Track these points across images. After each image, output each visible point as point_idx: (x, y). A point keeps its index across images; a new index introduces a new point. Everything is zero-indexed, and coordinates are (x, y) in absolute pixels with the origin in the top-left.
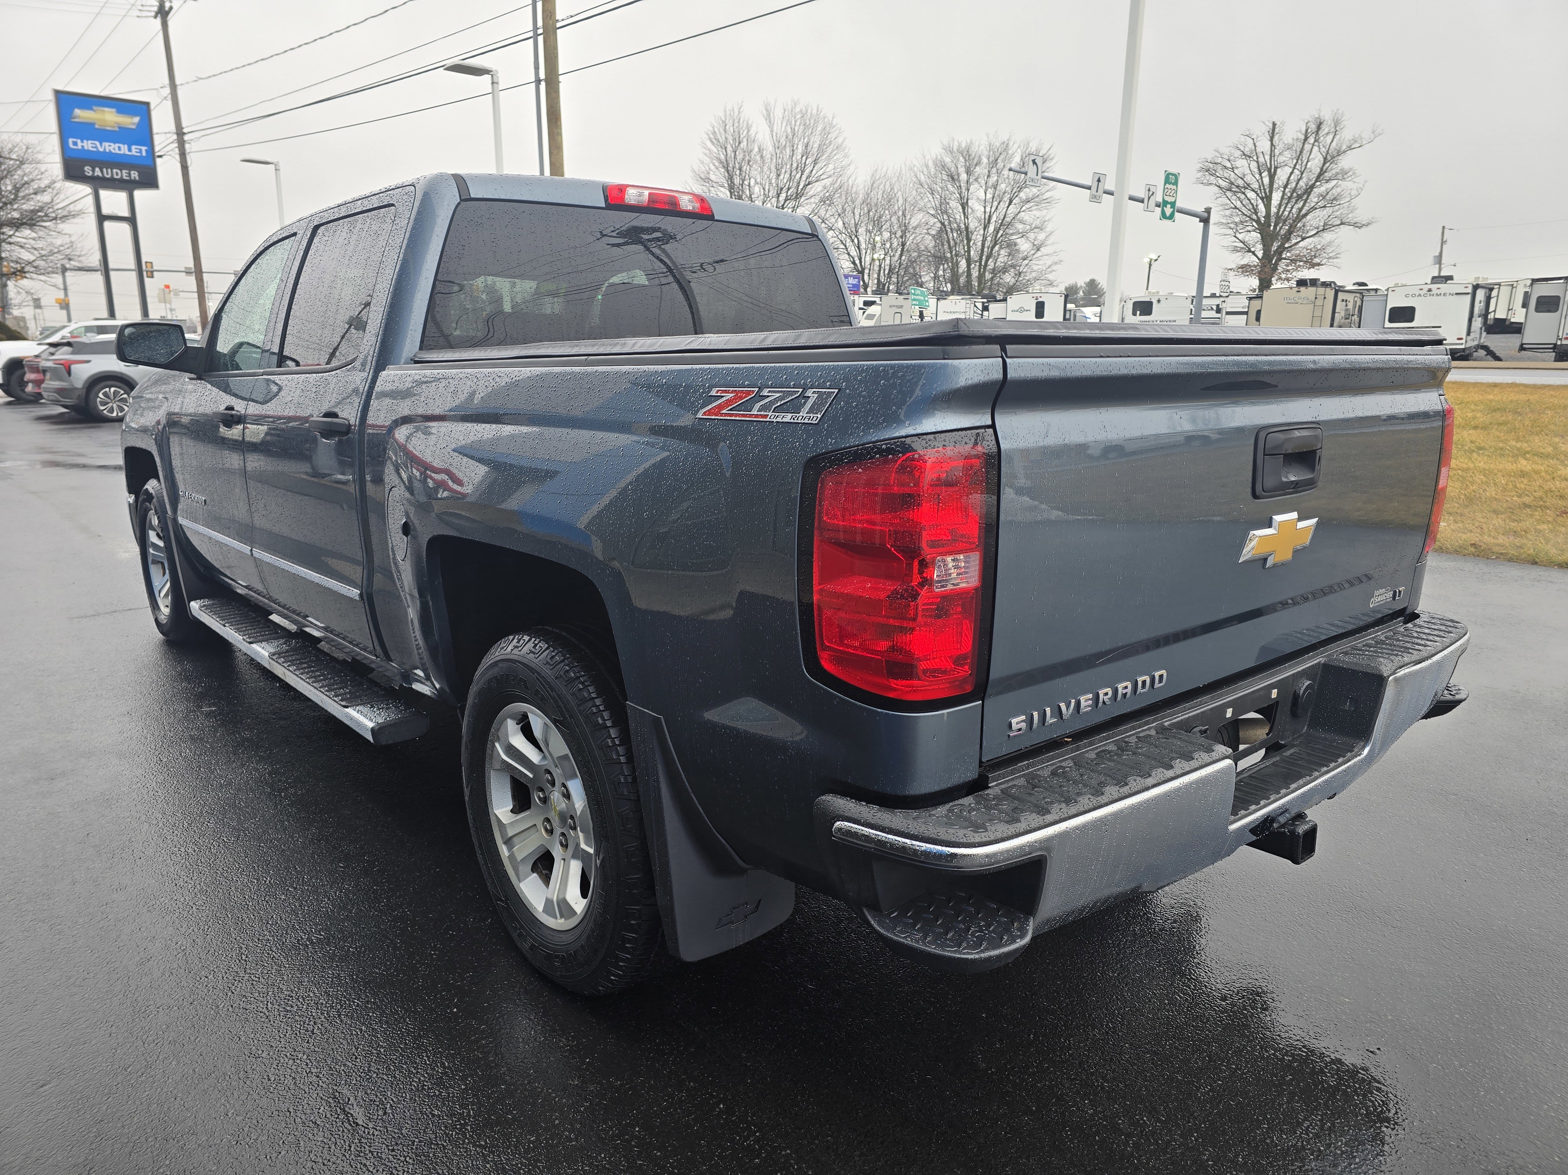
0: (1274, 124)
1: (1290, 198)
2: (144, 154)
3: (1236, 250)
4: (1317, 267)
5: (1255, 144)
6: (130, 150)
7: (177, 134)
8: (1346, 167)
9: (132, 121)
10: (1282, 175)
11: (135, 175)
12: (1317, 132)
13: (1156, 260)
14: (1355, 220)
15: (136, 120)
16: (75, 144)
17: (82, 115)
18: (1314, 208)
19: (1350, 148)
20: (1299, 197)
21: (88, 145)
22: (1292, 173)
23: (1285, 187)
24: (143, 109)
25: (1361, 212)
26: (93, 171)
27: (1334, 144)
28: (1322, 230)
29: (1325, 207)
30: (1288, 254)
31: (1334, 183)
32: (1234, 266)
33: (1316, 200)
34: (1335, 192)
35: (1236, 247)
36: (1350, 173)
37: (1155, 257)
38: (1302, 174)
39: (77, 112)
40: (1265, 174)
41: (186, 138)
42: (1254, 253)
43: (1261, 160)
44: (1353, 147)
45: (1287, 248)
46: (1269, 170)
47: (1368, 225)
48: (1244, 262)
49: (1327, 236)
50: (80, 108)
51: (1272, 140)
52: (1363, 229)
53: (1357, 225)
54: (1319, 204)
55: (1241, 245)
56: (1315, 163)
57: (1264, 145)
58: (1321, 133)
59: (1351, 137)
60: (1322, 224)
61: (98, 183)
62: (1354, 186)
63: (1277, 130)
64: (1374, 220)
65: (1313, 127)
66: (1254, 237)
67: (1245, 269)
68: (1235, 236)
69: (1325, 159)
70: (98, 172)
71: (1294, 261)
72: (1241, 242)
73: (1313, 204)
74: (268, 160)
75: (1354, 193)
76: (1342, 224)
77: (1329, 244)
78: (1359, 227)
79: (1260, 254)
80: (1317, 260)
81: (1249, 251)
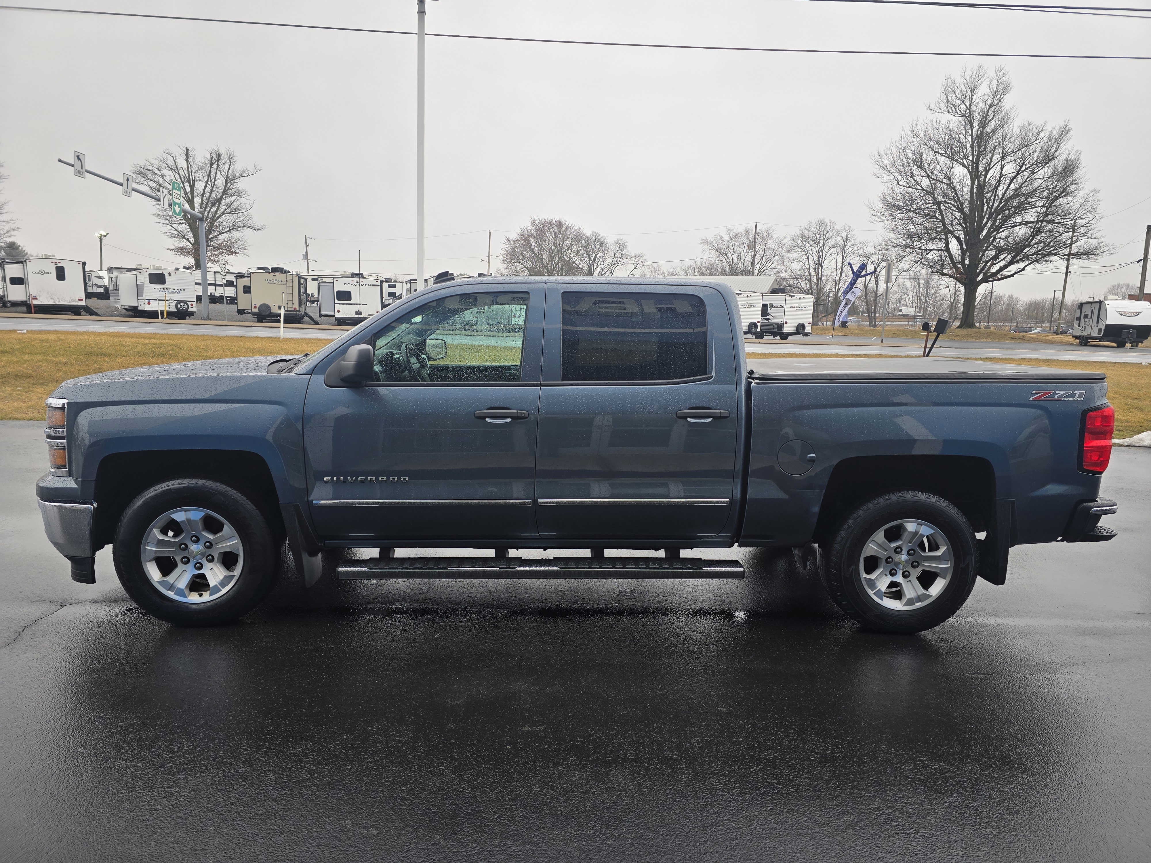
0: (187, 150)
1: (207, 204)
3: (173, 236)
4: (234, 254)
5: (175, 161)
8: (241, 188)
10: (199, 186)
12: (218, 161)
13: (105, 236)
14: (253, 225)
18: (223, 213)
19: (241, 176)
20: (213, 205)
22: (206, 187)
23: (203, 195)
25: (256, 221)
27: (230, 171)
28: (233, 229)
29: (231, 213)
30: (212, 243)
31: (234, 198)
32: (173, 248)
33: (224, 207)
34: (236, 204)
35: (172, 233)
36: (244, 193)
37: (104, 233)
38: (212, 188)
40: (187, 184)
42: (188, 240)
43: (181, 172)
44: (243, 175)
45: (211, 238)
46: (189, 181)
47: (261, 229)
48: (181, 245)
49: (236, 234)
51: (187, 160)
52: (259, 232)
53: (253, 228)
54: (227, 211)
55: (176, 232)
56: (220, 182)
57: (182, 163)
58: (221, 162)
59: (241, 169)
60: (231, 224)
62: (247, 202)
63: (190, 154)
64: (264, 227)
65: (215, 157)
66: (185, 228)
67: (182, 251)
68: (171, 226)
69: (226, 180)
71: (215, 248)
72: (176, 230)
73: (223, 210)
75: (248, 206)
76: (244, 226)
77: (240, 239)
78: (256, 230)
79: (192, 240)
80: (233, 250)
81: (184, 237)
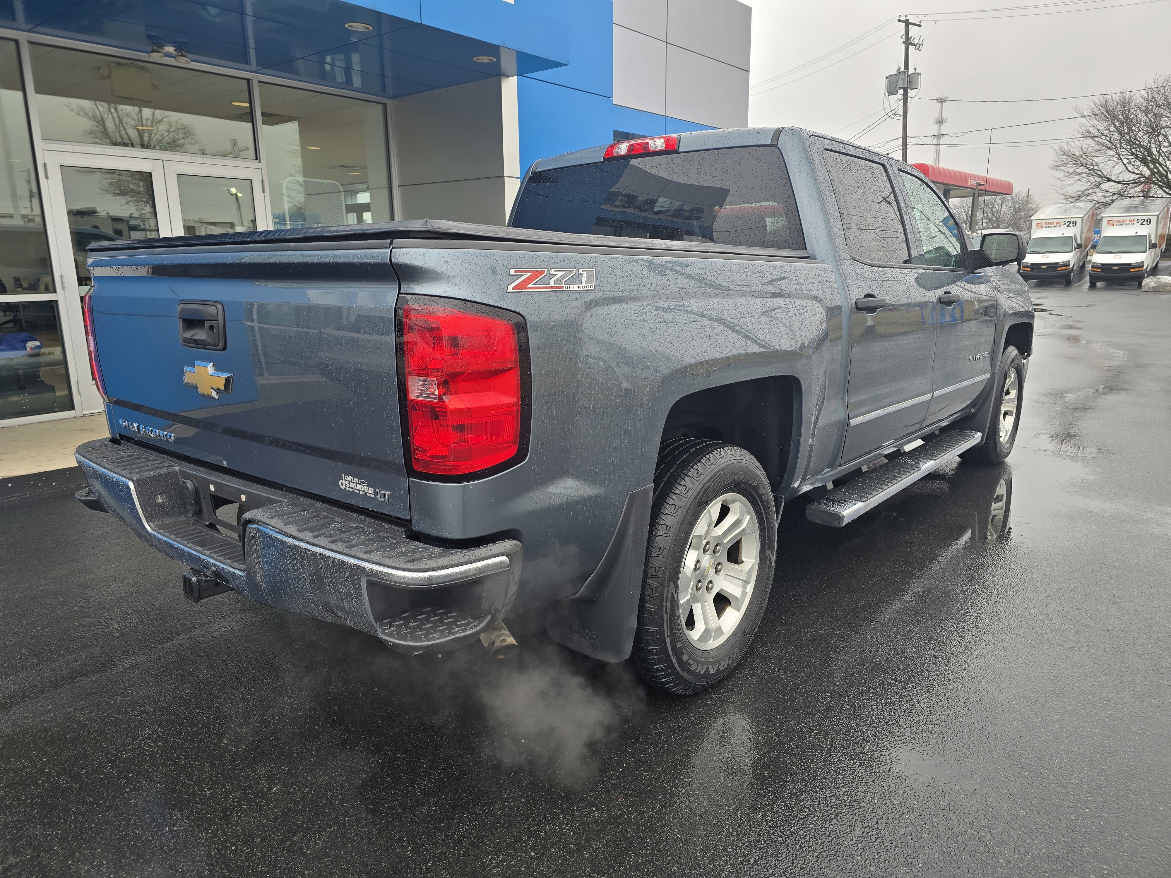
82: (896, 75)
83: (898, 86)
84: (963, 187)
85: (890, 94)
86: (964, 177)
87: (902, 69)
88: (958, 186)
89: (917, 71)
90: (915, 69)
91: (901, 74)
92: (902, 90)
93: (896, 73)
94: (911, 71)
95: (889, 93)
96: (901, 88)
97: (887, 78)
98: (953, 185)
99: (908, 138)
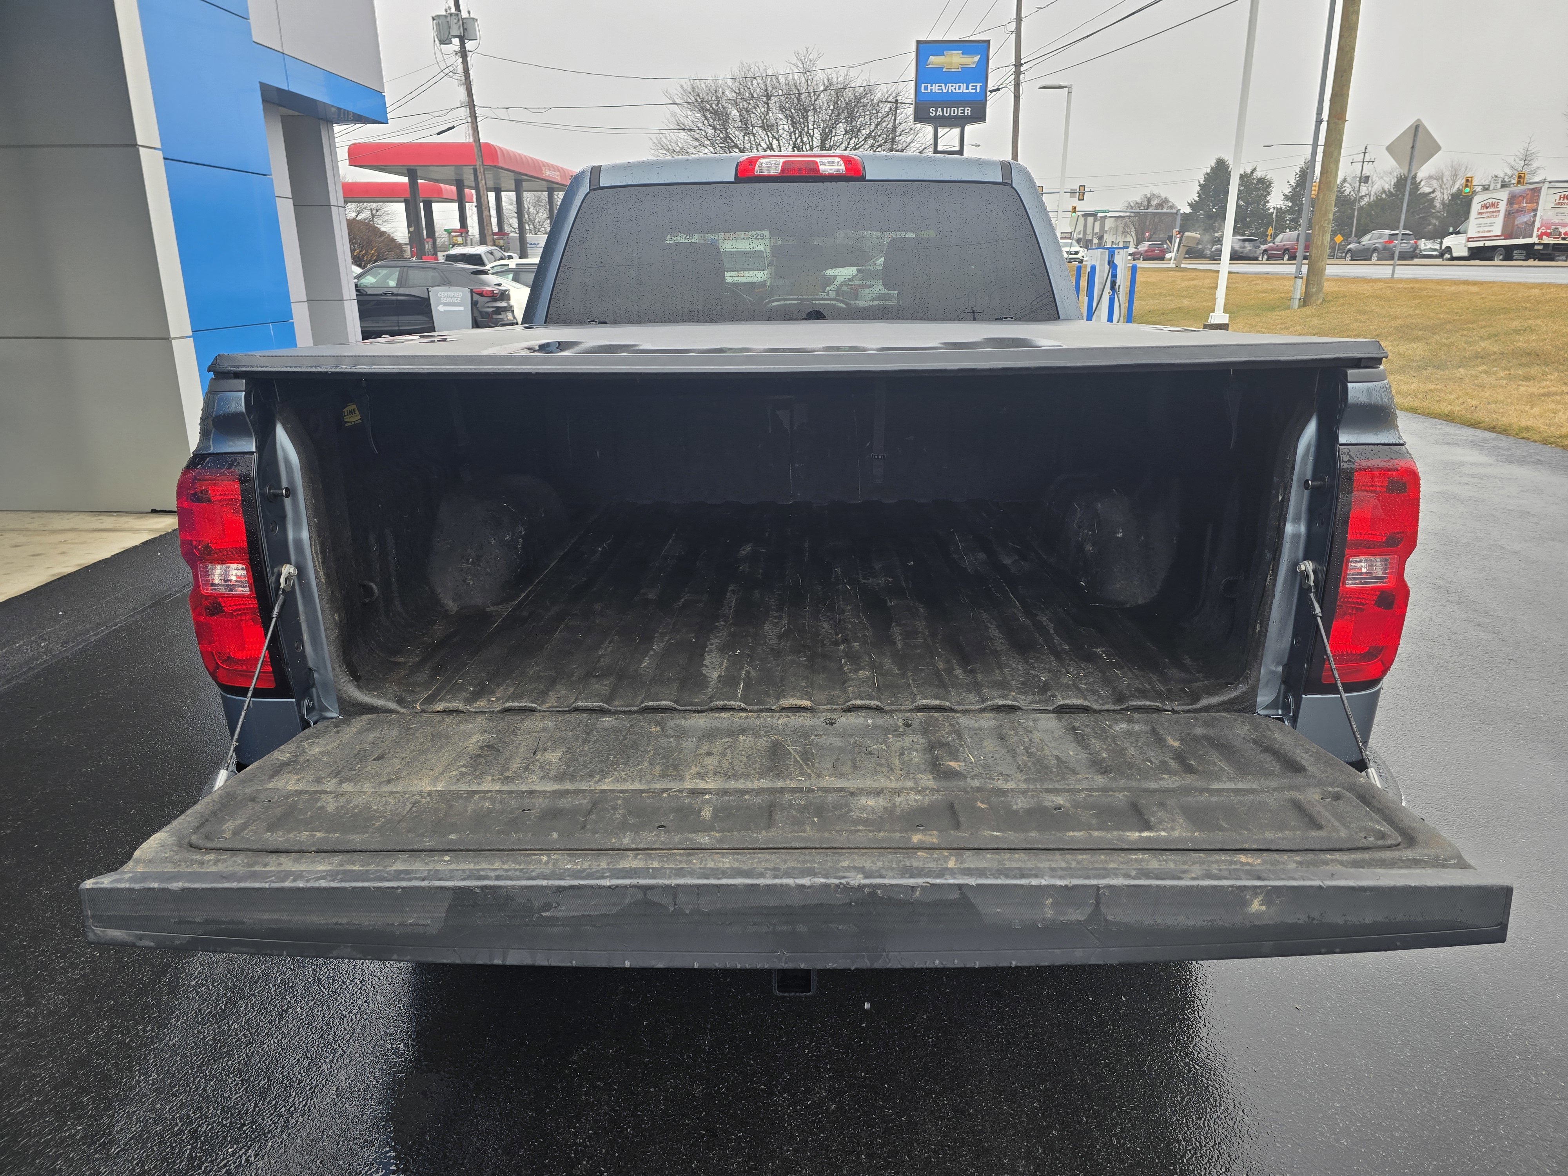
2: (978, 90)
6: (967, 88)
7: (1016, 66)
9: (972, 61)
11: (968, 111)
15: (977, 58)
16: (926, 88)
17: (935, 60)
21: (935, 88)
24: (982, 47)
26: (936, 111)
39: (932, 58)
41: (1022, 69)
50: (933, 55)
61: (939, 122)
70: (940, 112)
74: (1062, 84)
82: (446, 16)
83: (452, 33)
84: (537, 178)
85: (442, 42)
86: (538, 165)
87: (453, 10)
88: (532, 177)
89: (472, 16)
90: (469, 12)
91: (453, 17)
92: (457, 40)
93: (444, 13)
94: (464, 15)
95: (440, 41)
96: (455, 36)
97: (434, 19)
98: (526, 175)
99: (476, 108)
